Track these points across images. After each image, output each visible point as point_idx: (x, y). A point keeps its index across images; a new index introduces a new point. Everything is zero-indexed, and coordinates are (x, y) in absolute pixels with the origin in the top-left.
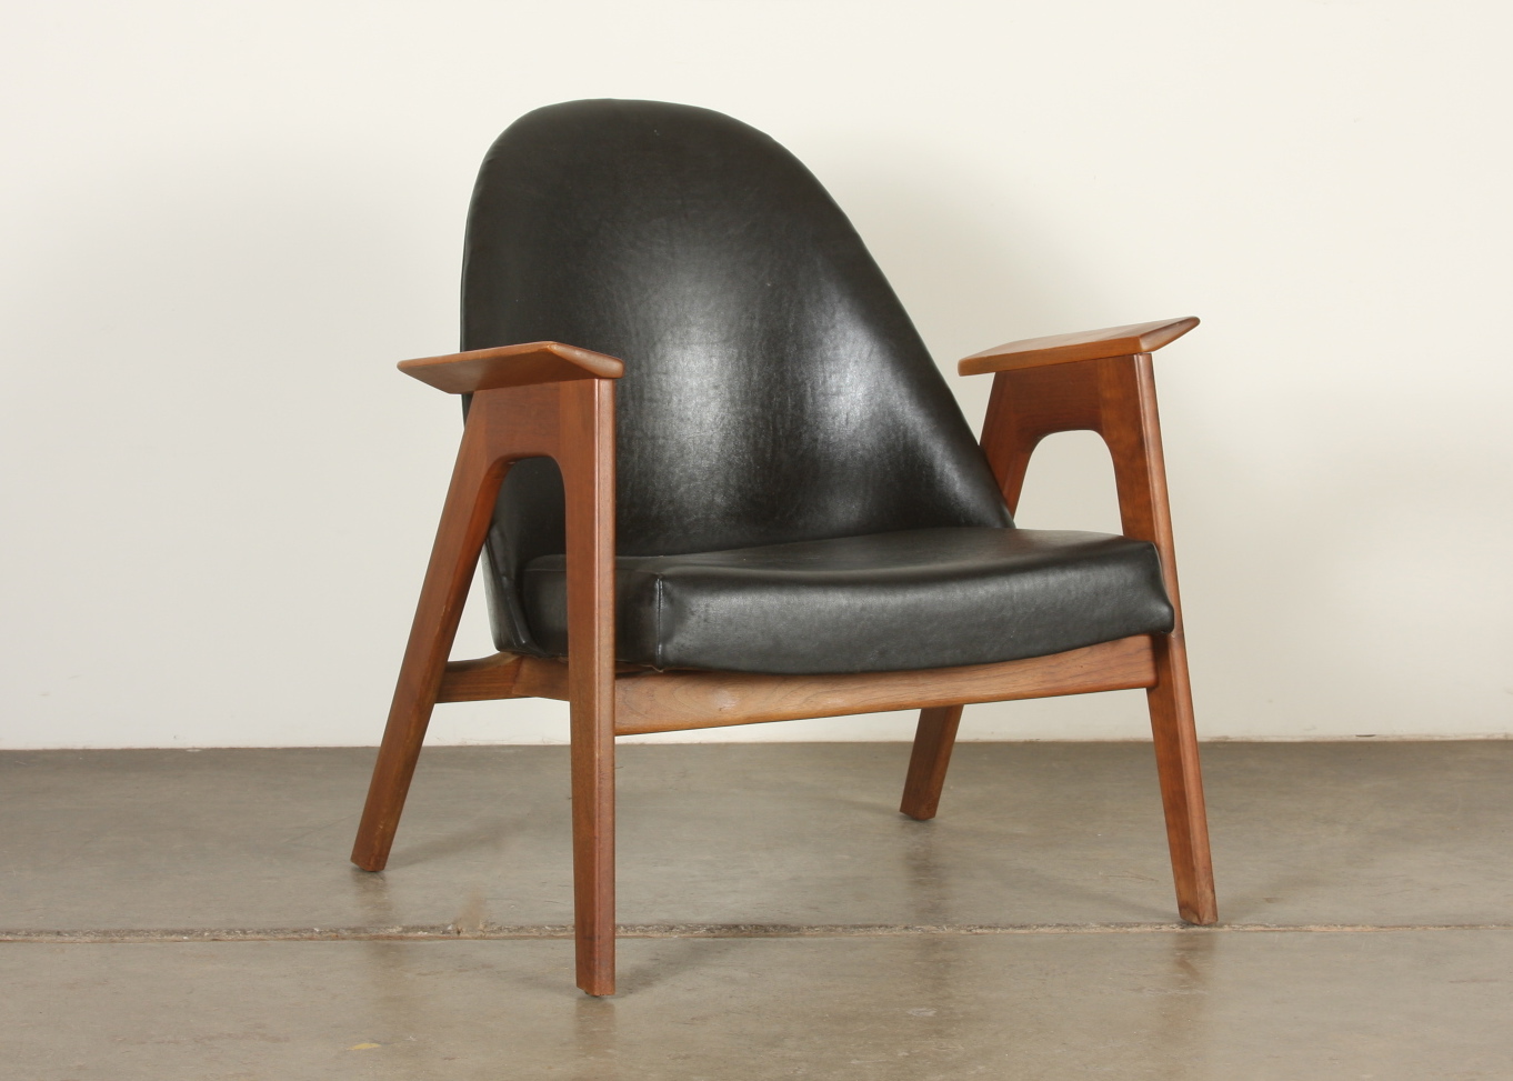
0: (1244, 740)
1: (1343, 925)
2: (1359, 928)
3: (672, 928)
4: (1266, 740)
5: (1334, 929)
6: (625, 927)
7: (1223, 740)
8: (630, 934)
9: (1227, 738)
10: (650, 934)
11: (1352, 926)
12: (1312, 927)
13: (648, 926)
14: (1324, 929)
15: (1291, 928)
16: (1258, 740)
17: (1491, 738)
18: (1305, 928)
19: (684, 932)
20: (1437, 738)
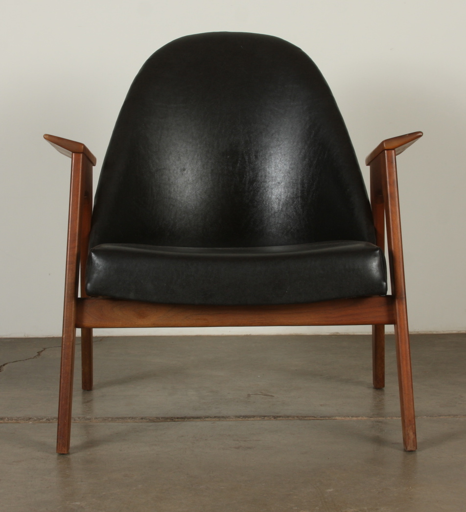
0: (346, 334)
1: (353, 417)
2: (360, 418)
3: (30, 419)
4: (356, 334)
5: (348, 419)
6: (8, 418)
7: (336, 334)
8: (10, 421)
9: (338, 333)
10: (19, 421)
11: (356, 417)
12: (337, 418)
13: (18, 418)
14: (343, 418)
15: (327, 418)
16: (352, 334)
17: (459, 332)
18: (333, 418)
19: (35, 420)
20: (435, 333)
